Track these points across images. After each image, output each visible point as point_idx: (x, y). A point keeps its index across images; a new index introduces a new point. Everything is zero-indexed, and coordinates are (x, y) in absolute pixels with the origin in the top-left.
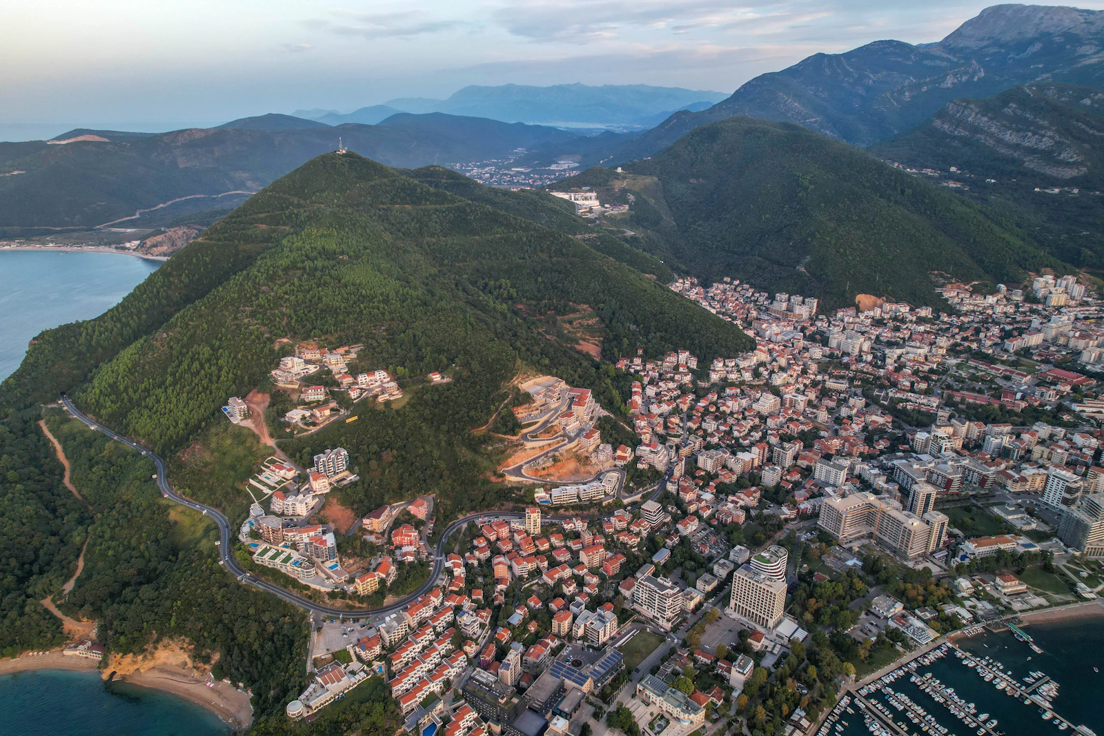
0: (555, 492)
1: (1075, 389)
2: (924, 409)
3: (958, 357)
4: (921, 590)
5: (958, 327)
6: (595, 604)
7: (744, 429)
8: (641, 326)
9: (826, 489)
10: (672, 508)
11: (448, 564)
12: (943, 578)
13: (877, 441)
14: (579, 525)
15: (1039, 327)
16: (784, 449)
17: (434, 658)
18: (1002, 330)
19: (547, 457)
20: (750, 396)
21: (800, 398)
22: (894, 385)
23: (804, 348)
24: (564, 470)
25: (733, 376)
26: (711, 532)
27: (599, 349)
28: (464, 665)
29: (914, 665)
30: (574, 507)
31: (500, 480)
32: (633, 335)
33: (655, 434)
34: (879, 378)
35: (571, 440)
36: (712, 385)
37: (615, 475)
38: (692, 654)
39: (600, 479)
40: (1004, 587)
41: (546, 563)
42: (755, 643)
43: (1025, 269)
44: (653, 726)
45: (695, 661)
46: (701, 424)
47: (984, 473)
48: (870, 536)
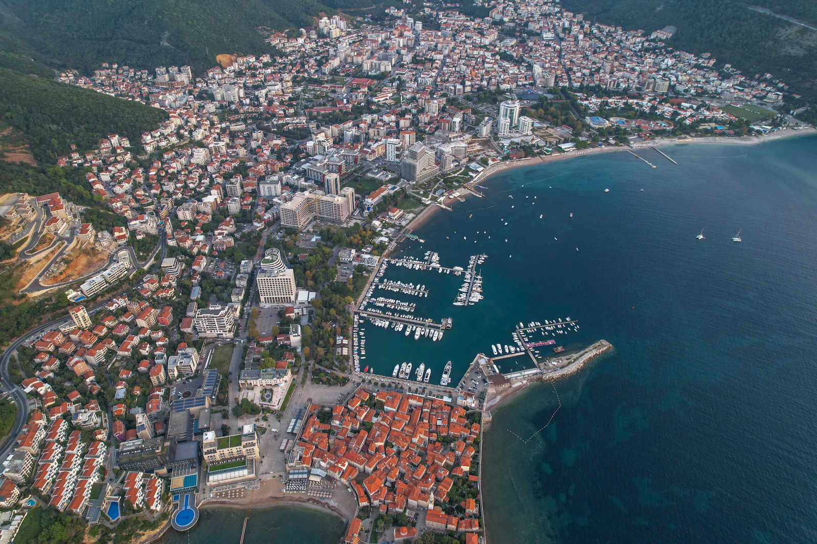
0: (85, 287)
1: (369, 89)
2: (300, 126)
3: (301, 85)
4: (359, 238)
5: (290, 65)
6: (172, 349)
7: (195, 180)
8: (61, 123)
9: (274, 200)
10: (182, 257)
11: (28, 389)
12: (365, 225)
13: (284, 157)
14: (122, 302)
15: (334, 54)
16: (233, 183)
17: (77, 461)
18: (316, 60)
19: (57, 263)
20: (184, 155)
21: (221, 144)
22: (274, 115)
23: (199, 107)
24: (79, 267)
25: (163, 144)
26: (217, 261)
27: (31, 156)
28: (104, 449)
29: (376, 280)
30: (108, 291)
31: (23, 300)
32: (58, 133)
33: (132, 209)
34: (261, 114)
35: (70, 240)
36: (150, 155)
37: (124, 253)
38: (258, 343)
39: (115, 261)
40: (394, 216)
41: (114, 343)
42: (291, 315)
43: (310, 15)
44: (265, 399)
45: (263, 345)
46: (162, 188)
47: (355, 155)
48: (315, 218)
